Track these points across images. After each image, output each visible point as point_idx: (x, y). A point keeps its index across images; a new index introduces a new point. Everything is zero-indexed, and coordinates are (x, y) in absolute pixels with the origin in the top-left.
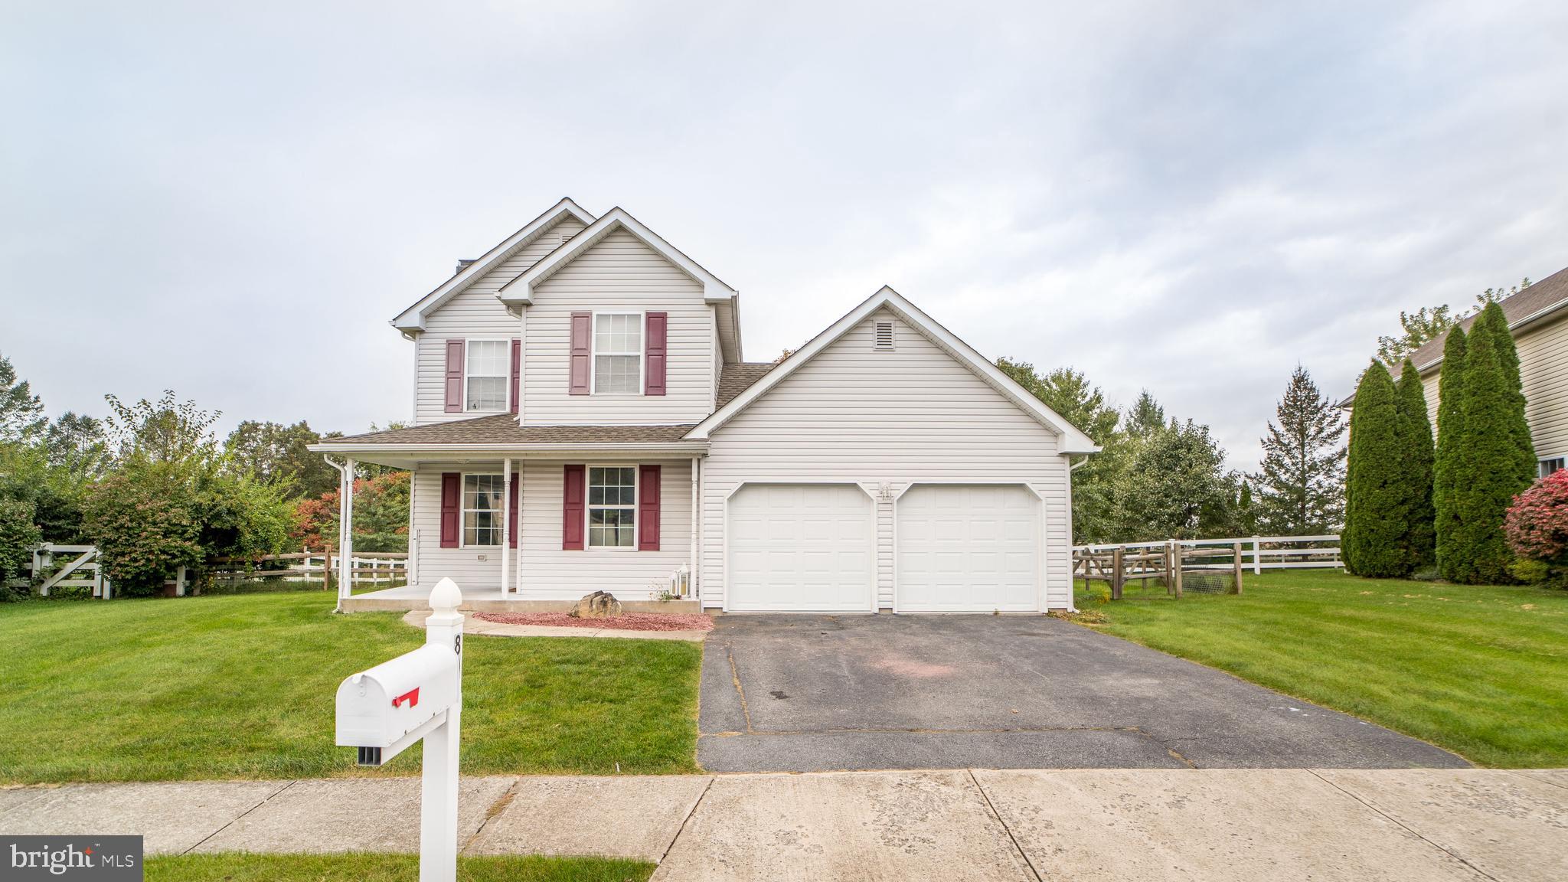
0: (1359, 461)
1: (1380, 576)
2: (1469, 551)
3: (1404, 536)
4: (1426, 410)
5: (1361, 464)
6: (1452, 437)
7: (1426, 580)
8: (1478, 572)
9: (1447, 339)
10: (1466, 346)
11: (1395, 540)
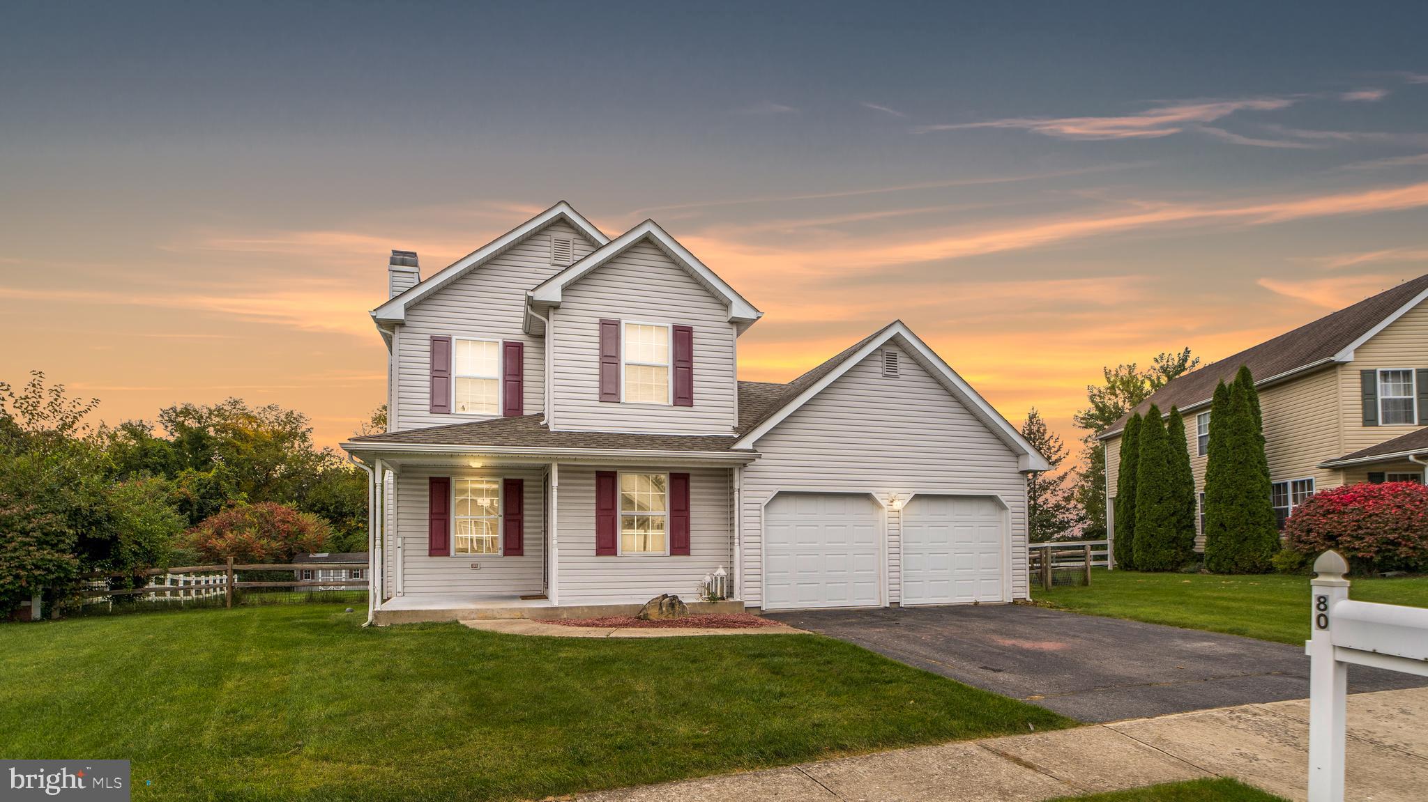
0: (1142, 483)
1: (1156, 570)
2: (1231, 550)
3: (1174, 540)
4: (1186, 444)
5: (1144, 484)
6: (1219, 465)
7: (1191, 572)
8: (1237, 565)
9: (1216, 392)
10: (1229, 398)
11: (1168, 543)
